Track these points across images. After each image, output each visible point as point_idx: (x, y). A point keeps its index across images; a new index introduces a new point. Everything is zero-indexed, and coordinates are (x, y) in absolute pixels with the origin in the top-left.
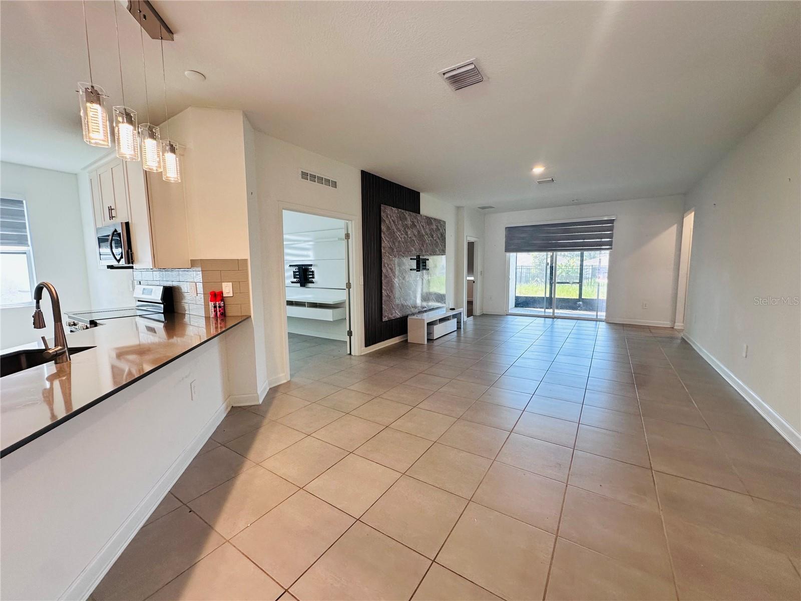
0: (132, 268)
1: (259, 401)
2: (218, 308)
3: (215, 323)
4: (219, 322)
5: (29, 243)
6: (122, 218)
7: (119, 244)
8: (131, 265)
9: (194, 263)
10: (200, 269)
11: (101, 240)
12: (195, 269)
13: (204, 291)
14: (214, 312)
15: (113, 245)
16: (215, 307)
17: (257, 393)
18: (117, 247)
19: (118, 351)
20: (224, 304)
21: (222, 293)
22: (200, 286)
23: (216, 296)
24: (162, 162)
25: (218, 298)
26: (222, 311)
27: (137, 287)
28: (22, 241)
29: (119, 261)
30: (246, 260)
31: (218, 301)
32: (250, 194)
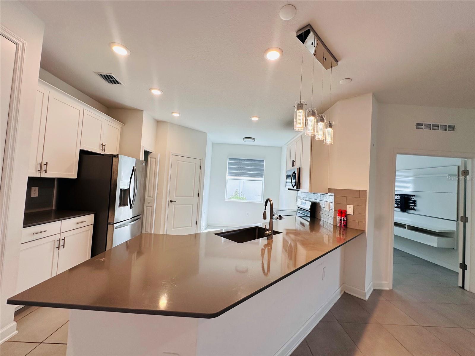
0: (299, 190)
1: (365, 297)
2: (342, 221)
3: (340, 231)
4: (342, 231)
5: (264, 177)
6: (297, 166)
7: (295, 178)
8: (298, 189)
9: (330, 191)
10: (333, 194)
11: (288, 176)
12: (330, 194)
13: (334, 208)
14: (340, 223)
15: (292, 179)
16: (341, 220)
17: (365, 291)
18: (294, 179)
19: (287, 231)
20: (347, 219)
21: (346, 212)
22: (332, 205)
23: (342, 213)
24: (325, 133)
25: (344, 214)
26: (345, 224)
27: (299, 200)
28: (261, 176)
29: (294, 187)
30: (366, 191)
31: (343, 217)
32: (373, 145)
